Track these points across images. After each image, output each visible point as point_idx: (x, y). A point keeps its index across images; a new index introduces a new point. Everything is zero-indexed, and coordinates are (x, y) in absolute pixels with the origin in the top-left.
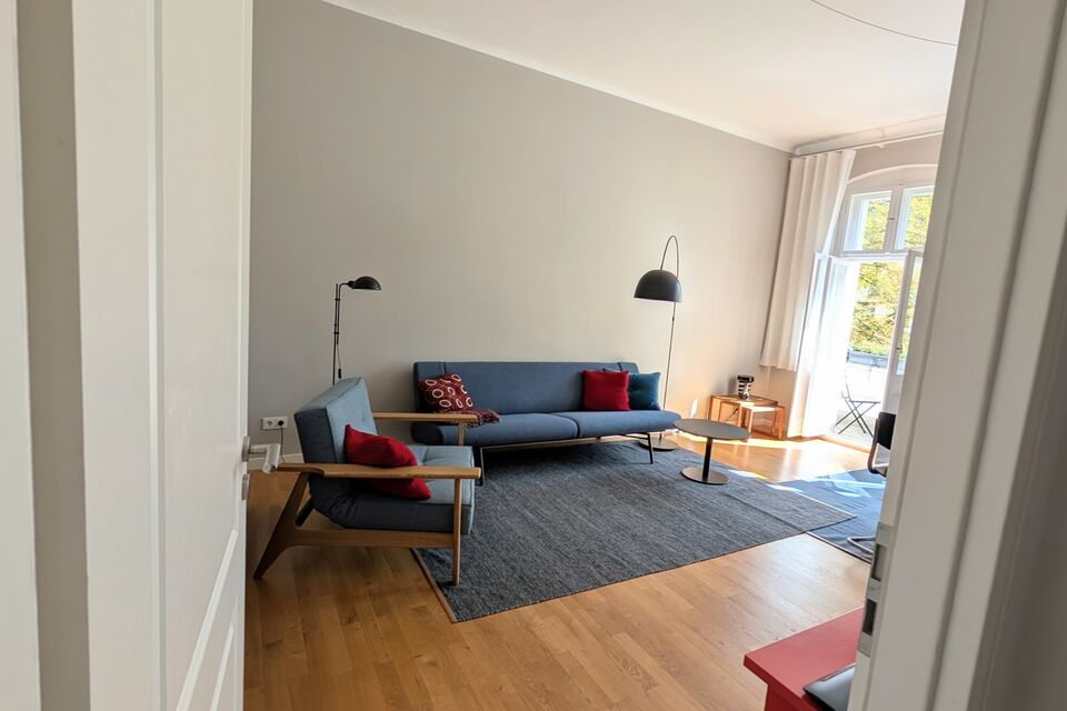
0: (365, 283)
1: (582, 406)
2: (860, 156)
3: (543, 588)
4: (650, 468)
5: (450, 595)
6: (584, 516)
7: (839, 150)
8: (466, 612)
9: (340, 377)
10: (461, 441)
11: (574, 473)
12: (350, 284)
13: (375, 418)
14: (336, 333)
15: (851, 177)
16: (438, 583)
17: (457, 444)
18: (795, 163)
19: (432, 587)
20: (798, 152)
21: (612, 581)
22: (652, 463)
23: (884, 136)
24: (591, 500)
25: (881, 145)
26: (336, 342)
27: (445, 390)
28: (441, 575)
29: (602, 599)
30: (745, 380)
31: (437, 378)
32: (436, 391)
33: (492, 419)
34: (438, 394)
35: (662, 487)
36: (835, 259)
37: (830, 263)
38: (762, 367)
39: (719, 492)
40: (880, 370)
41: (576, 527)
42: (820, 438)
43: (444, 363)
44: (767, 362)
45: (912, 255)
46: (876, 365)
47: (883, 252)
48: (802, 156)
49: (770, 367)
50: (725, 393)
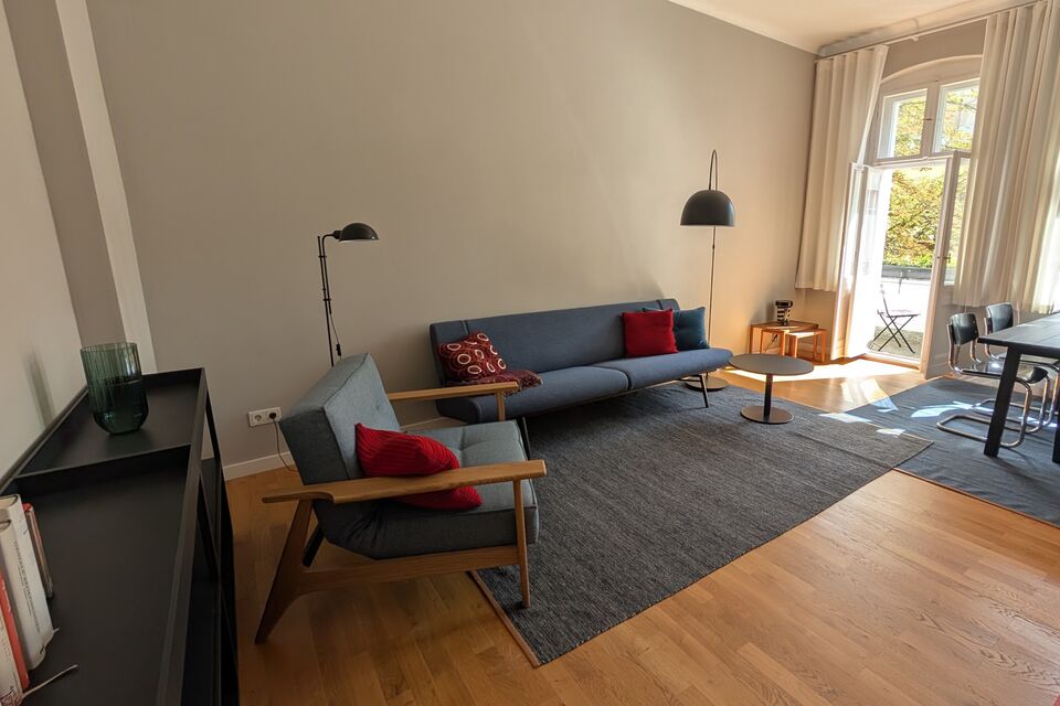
0: (357, 232)
1: (625, 354)
2: (893, 50)
3: (634, 592)
4: (706, 413)
5: (522, 623)
6: (655, 483)
7: (870, 47)
8: (549, 647)
9: (339, 354)
10: (502, 414)
11: (629, 431)
12: (336, 235)
13: (391, 401)
14: (327, 300)
15: (883, 77)
16: (504, 608)
17: (497, 420)
18: (822, 65)
19: (497, 614)
21: (712, 568)
22: (707, 406)
23: (918, 28)
24: (656, 461)
25: (914, 38)
26: (328, 311)
27: (472, 354)
28: (504, 595)
29: (708, 596)
30: (784, 305)
31: (460, 340)
32: (462, 356)
33: (533, 382)
34: (465, 359)
35: (726, 434)
36: (870, 168)
37: (865, 173)
38: (798, 290)
39: (787, 433)
40: (910, 281)
41: (650, 499)
42: (862, 357)
43: (466, 321)
44: (803, 285)
45: (958, 156)
46: (905, 277)
47: (920, 156)
48: (830, 56)
49: (807, 289)
50: (764, 321)
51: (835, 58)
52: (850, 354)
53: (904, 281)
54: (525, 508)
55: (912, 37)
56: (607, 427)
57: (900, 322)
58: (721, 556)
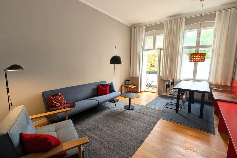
2: (147, 27)
6: (109, 131)
7: (142, 27)
11: (99, 116)
14: (8, 89)
15: (145, 33)
17: (65, 120)
18: (133, 29)
20: (132, 27)
22: (116, 106)
23: (151, 23)
26: (8, 92)
27: (58, 100)
30: (128, 81)
32: (55, 101)
35: (122, 114)
36: (144, 51)
37: (143, 52)
38: (130, 77)
39: (136, 112)
40: (151, 74)
41: (110, 136)
42: (144, 91)
43: (53, 90)
44: (131, 76)
45: (161, 49)
46: (150, 73)
47: (153, 49)
48: (134, 28)
49: (132, 77)
50: (124, 84)
51: (135, 28)
52: (142, 91)
53: (150, 74)
54: (82, 152)
55: (150, 25)
56: (93, 115)
57: (150, 83)
58: (132, 151)
